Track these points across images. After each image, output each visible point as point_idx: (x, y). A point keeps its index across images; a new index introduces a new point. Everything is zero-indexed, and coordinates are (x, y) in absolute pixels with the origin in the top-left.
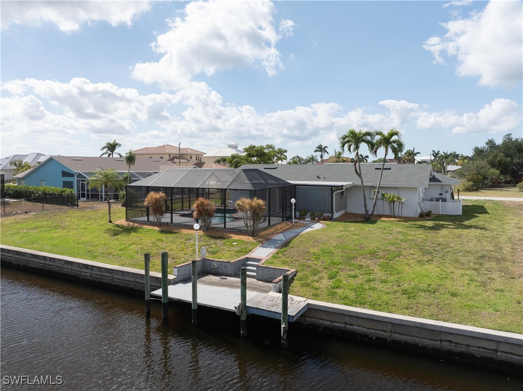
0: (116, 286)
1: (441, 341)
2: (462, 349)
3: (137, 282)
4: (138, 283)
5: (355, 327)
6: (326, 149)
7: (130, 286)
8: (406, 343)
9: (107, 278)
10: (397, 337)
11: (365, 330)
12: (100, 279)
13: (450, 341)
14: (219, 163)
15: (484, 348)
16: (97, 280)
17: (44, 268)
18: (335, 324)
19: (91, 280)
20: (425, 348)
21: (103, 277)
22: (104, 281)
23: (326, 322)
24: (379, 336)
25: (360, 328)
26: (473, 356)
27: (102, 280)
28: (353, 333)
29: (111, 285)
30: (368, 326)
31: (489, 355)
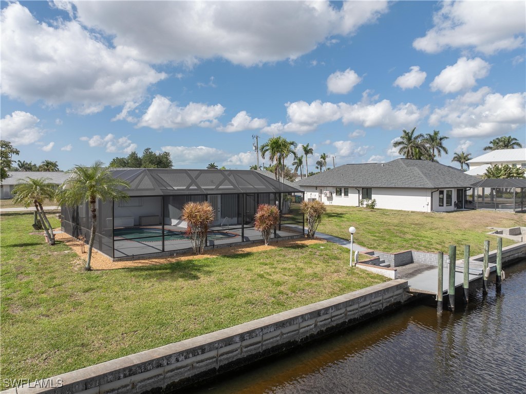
0: (350, 321)
4: (374, 303)
7: (365, 312)
9: (339, 318)
12: (329, 323)
27: (332, 324)
29: (343, 323)
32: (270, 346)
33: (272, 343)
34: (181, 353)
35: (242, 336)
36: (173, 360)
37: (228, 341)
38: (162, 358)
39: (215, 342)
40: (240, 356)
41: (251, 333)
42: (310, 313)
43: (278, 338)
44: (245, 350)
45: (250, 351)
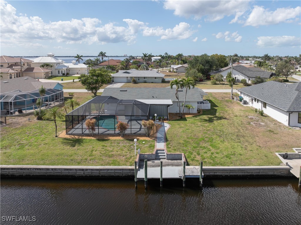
0: (102, 176)
1: (245, 172)
2: (250, 174)
3: (115, 173)
4: (117, 173)
5: (218, 173)
6: (105, 54)
7: (111, 175)
8: (234, 175)
9: (96, 174)
10: (231, 174)
11: (221, 174)
12: (91, 174)
13: (247, 172)
14: (43, 67)
15: (256, 172)
16: (89, 175)
17: (45, 174)
18: (210, 174)
19: (84, 176)
20: (240, 176)
21: (93, 173)
22: (94, 175)
23: (207, 174)
24: (226, 175)
25: (219, 173)
26: (253, 175)
27: (92, 175)
28: (217, 176)
29: (99, 176)
30: (222, 172)
31: (258, 174)
32: (64, 175)
33: (65, 174)
34: (34, 168)
35: (52, 169)
36: (32, 170)
37: (48, 169)
38: (29, 168)
39: (44, 168)
40: (53, 174)
41: (55, 169)
42: (79, 169)
43: (68, 173)
44: (55, 173)
45: (57, 174)
